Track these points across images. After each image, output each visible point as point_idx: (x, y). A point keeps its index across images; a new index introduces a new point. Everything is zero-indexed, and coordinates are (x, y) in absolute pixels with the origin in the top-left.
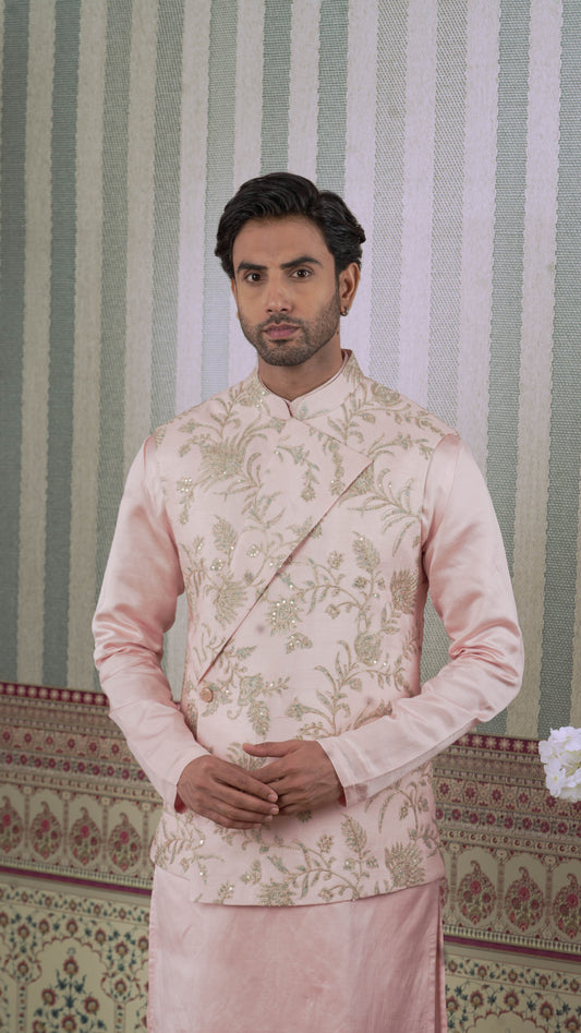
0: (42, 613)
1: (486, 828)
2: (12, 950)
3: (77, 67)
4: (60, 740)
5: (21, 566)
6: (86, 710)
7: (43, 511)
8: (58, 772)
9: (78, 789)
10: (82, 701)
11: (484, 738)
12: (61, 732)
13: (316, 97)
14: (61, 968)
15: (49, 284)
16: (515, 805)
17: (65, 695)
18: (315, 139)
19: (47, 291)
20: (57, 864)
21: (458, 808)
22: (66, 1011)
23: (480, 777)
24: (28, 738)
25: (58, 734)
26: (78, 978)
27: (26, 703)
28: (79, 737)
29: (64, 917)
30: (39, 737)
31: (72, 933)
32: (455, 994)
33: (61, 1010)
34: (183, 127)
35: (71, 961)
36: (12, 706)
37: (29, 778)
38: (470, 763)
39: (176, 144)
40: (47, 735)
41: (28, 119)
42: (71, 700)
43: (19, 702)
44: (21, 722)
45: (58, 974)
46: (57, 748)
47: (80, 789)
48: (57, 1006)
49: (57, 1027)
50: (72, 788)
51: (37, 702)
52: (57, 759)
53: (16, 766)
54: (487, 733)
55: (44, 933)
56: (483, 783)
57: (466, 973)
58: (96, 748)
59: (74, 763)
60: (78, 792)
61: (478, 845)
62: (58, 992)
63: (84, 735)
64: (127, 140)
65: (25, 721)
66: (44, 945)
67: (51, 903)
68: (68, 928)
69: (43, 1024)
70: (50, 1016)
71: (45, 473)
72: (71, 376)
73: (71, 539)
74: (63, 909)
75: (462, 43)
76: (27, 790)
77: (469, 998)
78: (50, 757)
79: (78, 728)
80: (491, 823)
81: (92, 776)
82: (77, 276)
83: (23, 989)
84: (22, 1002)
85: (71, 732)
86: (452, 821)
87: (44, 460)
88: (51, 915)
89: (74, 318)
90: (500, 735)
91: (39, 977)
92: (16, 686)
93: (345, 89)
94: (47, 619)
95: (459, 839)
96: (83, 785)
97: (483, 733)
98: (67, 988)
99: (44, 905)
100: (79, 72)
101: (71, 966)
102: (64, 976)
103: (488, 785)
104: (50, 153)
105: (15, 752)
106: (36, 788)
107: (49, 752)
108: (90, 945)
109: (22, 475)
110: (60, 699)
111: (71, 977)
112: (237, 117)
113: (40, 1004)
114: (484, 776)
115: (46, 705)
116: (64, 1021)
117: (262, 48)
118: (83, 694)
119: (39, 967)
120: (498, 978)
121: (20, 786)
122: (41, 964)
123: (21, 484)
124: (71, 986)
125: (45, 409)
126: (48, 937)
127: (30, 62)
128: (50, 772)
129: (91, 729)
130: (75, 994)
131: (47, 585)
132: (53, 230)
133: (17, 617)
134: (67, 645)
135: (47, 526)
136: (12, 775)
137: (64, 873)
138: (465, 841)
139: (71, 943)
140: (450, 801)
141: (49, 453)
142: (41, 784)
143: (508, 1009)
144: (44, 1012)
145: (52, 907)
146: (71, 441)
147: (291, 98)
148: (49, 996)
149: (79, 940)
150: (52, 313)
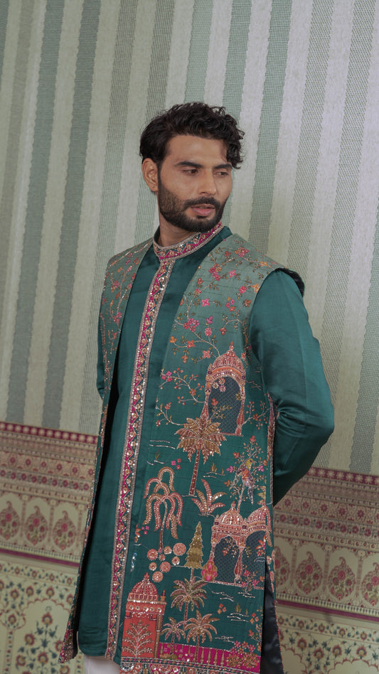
0: (45, 378)
1: (351, 535)
2: (4, 607)
3: (99, 13)
4: (52, 464)
5: (32, 345)
6: (72, 445)
7: (51, 309)
8: (48, 486)
9: (61, 498)
10: (69, 439)
11: (355, 475)
12: (53, 459)
13: (266, 43)
14: (40, 620)
15: (67, 157)
16: (373, 520)
17: (58, 434)
18: (264, 71)
19: (66, 162)
20: (43, 549)
21: (333, 521)
22: (42, 649)
23: (350, 501)
24: (28, 462)
25: (50, 460)
26: (52, 627)
27: (29, 438)
28: (65, 463)
29: (45, 585)
30: (36, 462)
31: (50, 597)
32: (322, 647)
33: (38, 648)
34: (171, 58)
35: (48, 615)
36: (18, 440)
37: (27, 489)
38: (344, 491)
39: (166, 68)
40: (42, 461)
41: (61, 46)
42: (61, 438)
43: (24, 438)
44: (24, 451)
45: (38, 624)
46: (49, 470)
47: (64, 499)
48: (35, 646)
49: (34, 660)
50: (57, 498)
51: (36, 438)
52: (48, 477)
53: (18, 481)
54: (357, 472)
55: (29, 595)
56: (351, 505)
57: (331, 632)
58: (77, 471)
59: (60, 480)
60: (62, 501)
61: (345, 547)
62: (37, 636)
63: (69, 462)
64: (130, 64)
65: (27, 451)
66: (29, 603)
67: (36, 576)
68: (47, 593)
69: (24, 658)
70: (30, 652)
71: (54, 283)
72: (78, 219)
73: (70, 328)
74: (45, 580)
75: (372, 14)
76: (25, 498)
77: (331, 650)
78: (43, 476)
79: (65, 457)
80: (356, 532)
81: (73, 490)
82: (88, 153)
83: (11, 633)
84: (10, 642)
85: (60, 459)
86: (328, 530)
87: (55, 274)
88: (36, 583)
89: (83, 181)
90: (366, 473)
91: (23, 626)
92: (23, 427)
93: (288, 40)
94: (48, 382)
95: (332, 542)
96: (66, 496)
97: (354, 472)
98: (44, 634)
99: (31, 577)
100: (100, 16)
101: (47, 619)
102: (42, 625)
103: (356, 507)
104: (75, 70)
105: (18, 471)
106: (31, 497)
107: (42, 472)
108: (62, 605)
109: (38, 284)
110: (53, 436)
111: (47, 626)
112: (210, 53)
113: (23, 644)
114: (353, 500)
115: (43, 440)
116: (40, 657)
117: (231, 8)
118: (70, 434)
119: (24, 619)
120: (353, 637)
121: (20, 495)
122: (25, 617)
123: (37, 290)
124: (46, 632)
125: (58, 241)
126: (32, 598)
127: (65, 8)
128: (42, 486)
129: (75, 458)
130: (48, 638)
131: (50, 359)
132: (73, 121)
133: (26, 380)
134: (61, 400)
135: (53, 320)
136: (14, 487)
137: (48, 555)
138: (336, 544)
139: (49, 603)
140: (327, 516)
141: (58, 270)
142: (35, 494)
143: (359, 658)
144: (25, 650)
145: (37, 578)
146: (75, 263)
147: (249, 43)
148: (30, 639)
149: (55, 601)
150: (68, 176)
